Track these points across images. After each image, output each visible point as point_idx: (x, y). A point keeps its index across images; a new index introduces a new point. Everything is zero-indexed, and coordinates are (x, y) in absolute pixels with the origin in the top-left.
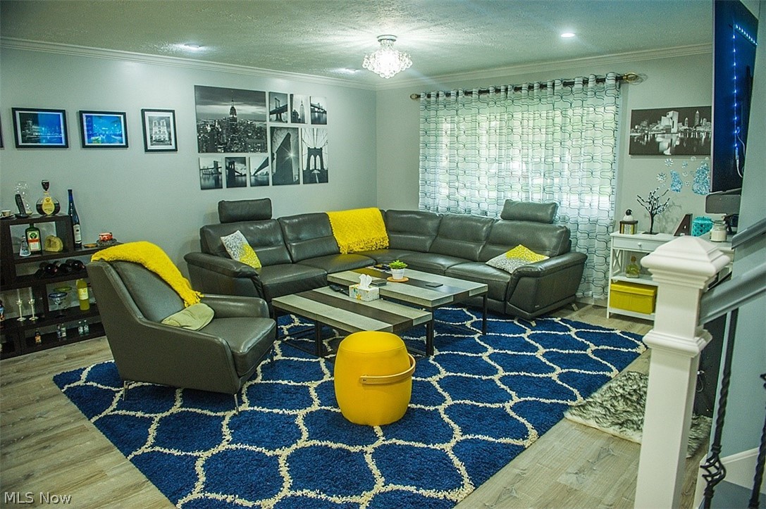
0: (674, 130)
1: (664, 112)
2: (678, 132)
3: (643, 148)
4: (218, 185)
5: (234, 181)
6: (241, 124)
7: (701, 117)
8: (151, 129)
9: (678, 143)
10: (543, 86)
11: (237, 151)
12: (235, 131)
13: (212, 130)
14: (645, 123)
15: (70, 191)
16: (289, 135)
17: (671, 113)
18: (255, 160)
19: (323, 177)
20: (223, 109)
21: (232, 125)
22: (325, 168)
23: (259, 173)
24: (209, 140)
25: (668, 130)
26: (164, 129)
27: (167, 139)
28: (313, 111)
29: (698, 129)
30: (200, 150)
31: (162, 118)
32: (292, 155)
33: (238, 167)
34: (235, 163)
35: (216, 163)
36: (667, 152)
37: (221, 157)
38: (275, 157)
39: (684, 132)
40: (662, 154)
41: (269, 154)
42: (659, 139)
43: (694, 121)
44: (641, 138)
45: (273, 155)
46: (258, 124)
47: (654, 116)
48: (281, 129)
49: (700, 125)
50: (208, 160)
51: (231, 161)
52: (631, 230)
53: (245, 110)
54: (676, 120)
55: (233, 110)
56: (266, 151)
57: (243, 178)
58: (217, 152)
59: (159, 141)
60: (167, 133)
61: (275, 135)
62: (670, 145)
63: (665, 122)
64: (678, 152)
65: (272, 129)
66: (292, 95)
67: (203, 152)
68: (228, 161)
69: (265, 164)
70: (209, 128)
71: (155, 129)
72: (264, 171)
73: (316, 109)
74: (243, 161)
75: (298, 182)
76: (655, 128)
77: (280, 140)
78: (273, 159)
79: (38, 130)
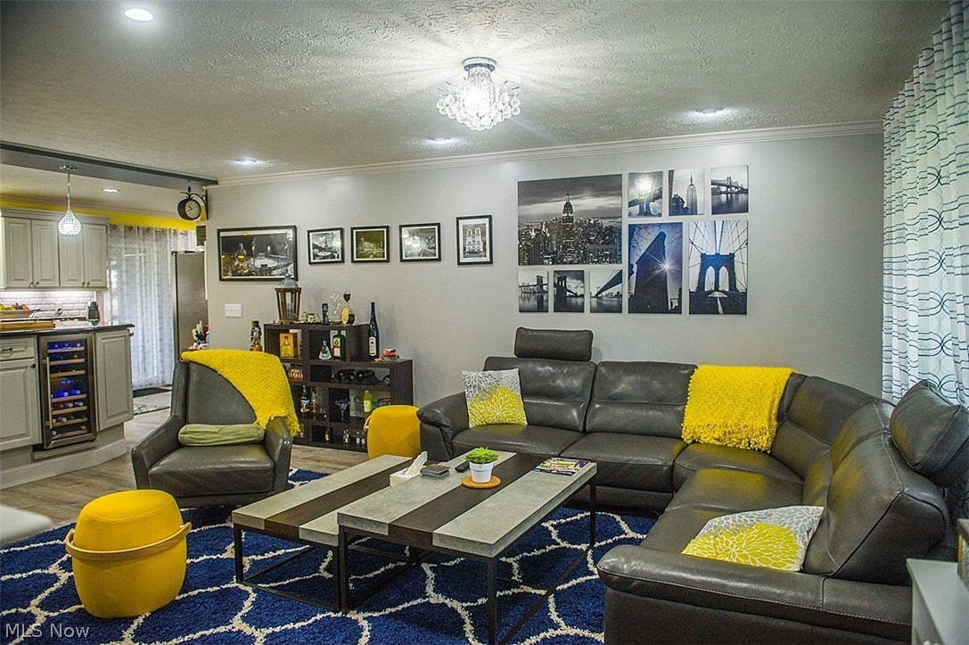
4: (541, 308)
6: (580, 225)
8: (465, 239)
11: (571, 263)
12: (569, 234)
13: (537, 235)
15: (373, 304)
16: (661, 237)
18: (598, 275)
19: (736, 303)
20: (555, 207)
21: (565, 225)
22: (740, 287)
23: (604, 293)
24: (532, 251)
26: (478, 238)
27: (482, 250)
28: (715, 193)
30: (521, 262)
31: (477, 226)
32: (667, 266)
33: (572, 284)
34: (567, 279)
35: (540, 279)
37: (547, 271)
38: (635, 270)
41: (624, 266)
45: (631, 266)
46: (606, 223)
48: (646, 226)
50: (529, 275)
51: (562, 277)
53: (586, 204)
55: (568, 207)
56: (619, 260)
57: (579, 300)
58: (543, 264)
59: (473, 253)
60: (482, 244)
61: (635, 237)
65: (632, 228)
66: (671, 173)
67: (524, 264)
68: (557, 275)
69: (617, 279)
70: (533, 234)
71: (469, 239)
72: (614, 290)
73: (723, 189)
74: (580, 276)
75: (678, 310)
77: (644, 245)
78: (631, 273)
79: (368, 247)
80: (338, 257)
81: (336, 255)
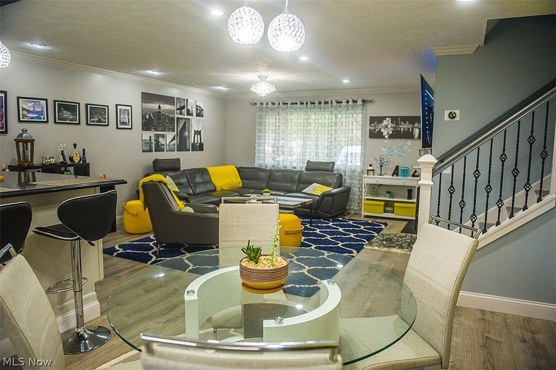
0: (389, 126)
1: (385, 118)
2: (391, 127)
3: (375, 135)
4: (151, 151)
5: (159, 148)
6: (163, 115)
7: (401, 121)
8: (120, 116)
9: (391, 133)
10: (326, 103)
11: (160, 131)
12: (160, 119)
13: (149, 117)
14: (376, 123)
15: (84, 150)
16: (185, 122)
17: (388, 119)
18: (170, 136)
19: (201, 147)
20: (154, 106)
21: (158, 114)
22: (202, 142)
23: (171, 144)
24: (147, 125)
25: (386, 126)
26: (126, 116)
27: (127, 122)
28: (197, 109)
29: (400, 126)
30: (143, 129)
31: (126, 110)
32: (186, 134)
33: (161, 140)
34: (160, 138)
35: (150, 137)
36: (387, 137)
37: (152, 134)
38: (179, 134)
39: (394, 128)
40: (384, 138)
41: (175, 133)
42: (382, 131)
43: (398, 123)
44: (375, 130)
45: (177, 133)
46: (171, 115)
47: (380, 119)
48: (182, 118)
49: (400, 125)
50: (147, 135)
51: (157, 136)
52: (372, 174)
53: (165, 107)
54: (390, 121)
55: (159, 106)
56: (174, 131)
57: (163, 146)
58: (151, 130)
59: (124, 123)
60: (127, 119)
61: (179, 122)
62: (388, 133)
63: (385, 122)
64: (391, 137)
65: (177, 118)
66: (187, 100)
67: (144, 130)
68: (156, 136)
69: (174, 139)
70: (148, 117)
71: (122, 116)
72: (173, 142)
73: (199, 108)
74: (163, 136)
75: (189, 150)
76: (380, 125)
77: (181, 126)
78: (177, 136)
79: (66, 114)
80: (44, 119)
81: (42, 117)
